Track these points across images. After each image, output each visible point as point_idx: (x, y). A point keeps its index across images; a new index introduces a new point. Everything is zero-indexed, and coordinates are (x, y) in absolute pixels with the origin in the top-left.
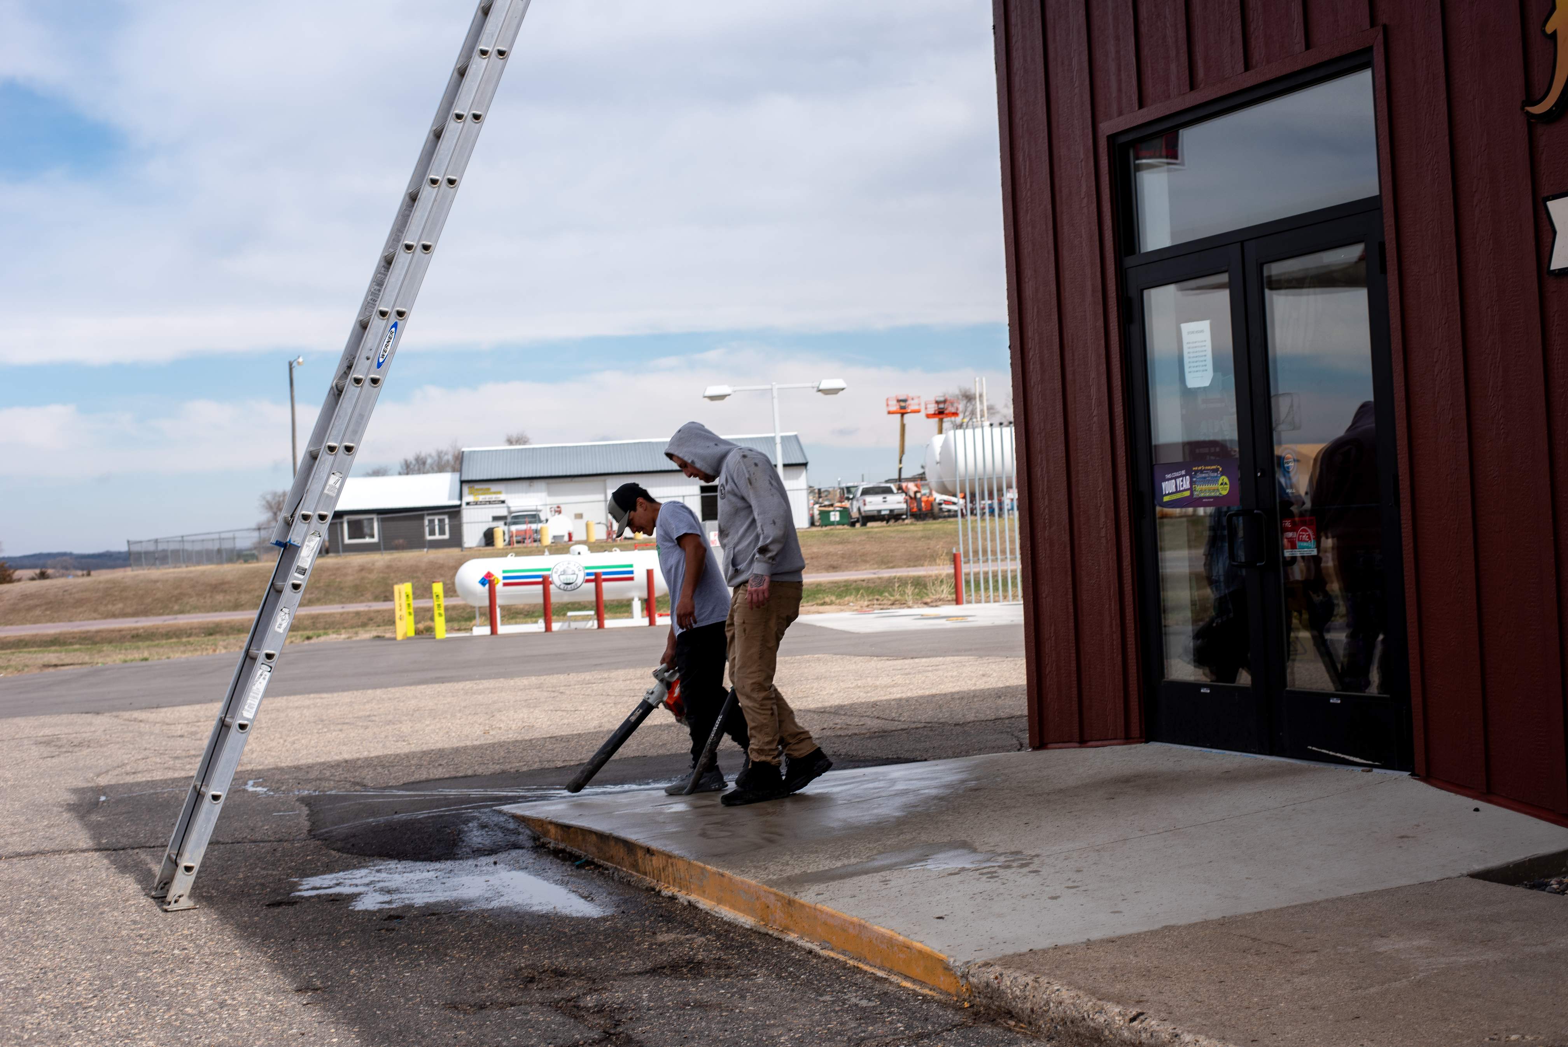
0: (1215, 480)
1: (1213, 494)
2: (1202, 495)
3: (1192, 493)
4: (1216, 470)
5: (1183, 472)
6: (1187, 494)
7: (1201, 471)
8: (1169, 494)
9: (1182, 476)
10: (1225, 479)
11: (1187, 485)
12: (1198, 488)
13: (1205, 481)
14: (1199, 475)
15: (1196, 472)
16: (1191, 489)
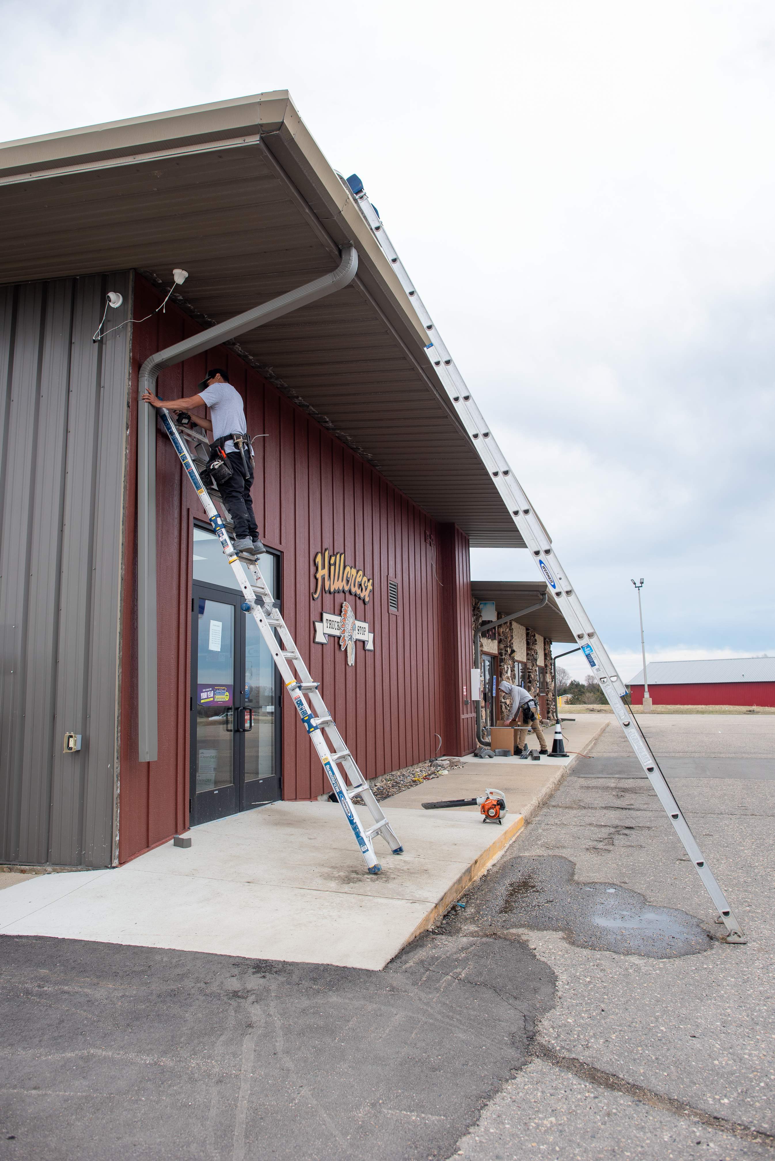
0: (223, 694)
1: (222, 700)
2: (218, 700)
3: (214, 699)
4: (224, 689)
5: (211, 689)
6: (212, 699)
7: (218, 689)
8: (204, 699)
9: (210, 691)
10: (227, 693)
11: (212, 695)
12: (217, 697)
13: (220, 694)
14: (218, 691)
15: (216, 689)
16: (213, 697)
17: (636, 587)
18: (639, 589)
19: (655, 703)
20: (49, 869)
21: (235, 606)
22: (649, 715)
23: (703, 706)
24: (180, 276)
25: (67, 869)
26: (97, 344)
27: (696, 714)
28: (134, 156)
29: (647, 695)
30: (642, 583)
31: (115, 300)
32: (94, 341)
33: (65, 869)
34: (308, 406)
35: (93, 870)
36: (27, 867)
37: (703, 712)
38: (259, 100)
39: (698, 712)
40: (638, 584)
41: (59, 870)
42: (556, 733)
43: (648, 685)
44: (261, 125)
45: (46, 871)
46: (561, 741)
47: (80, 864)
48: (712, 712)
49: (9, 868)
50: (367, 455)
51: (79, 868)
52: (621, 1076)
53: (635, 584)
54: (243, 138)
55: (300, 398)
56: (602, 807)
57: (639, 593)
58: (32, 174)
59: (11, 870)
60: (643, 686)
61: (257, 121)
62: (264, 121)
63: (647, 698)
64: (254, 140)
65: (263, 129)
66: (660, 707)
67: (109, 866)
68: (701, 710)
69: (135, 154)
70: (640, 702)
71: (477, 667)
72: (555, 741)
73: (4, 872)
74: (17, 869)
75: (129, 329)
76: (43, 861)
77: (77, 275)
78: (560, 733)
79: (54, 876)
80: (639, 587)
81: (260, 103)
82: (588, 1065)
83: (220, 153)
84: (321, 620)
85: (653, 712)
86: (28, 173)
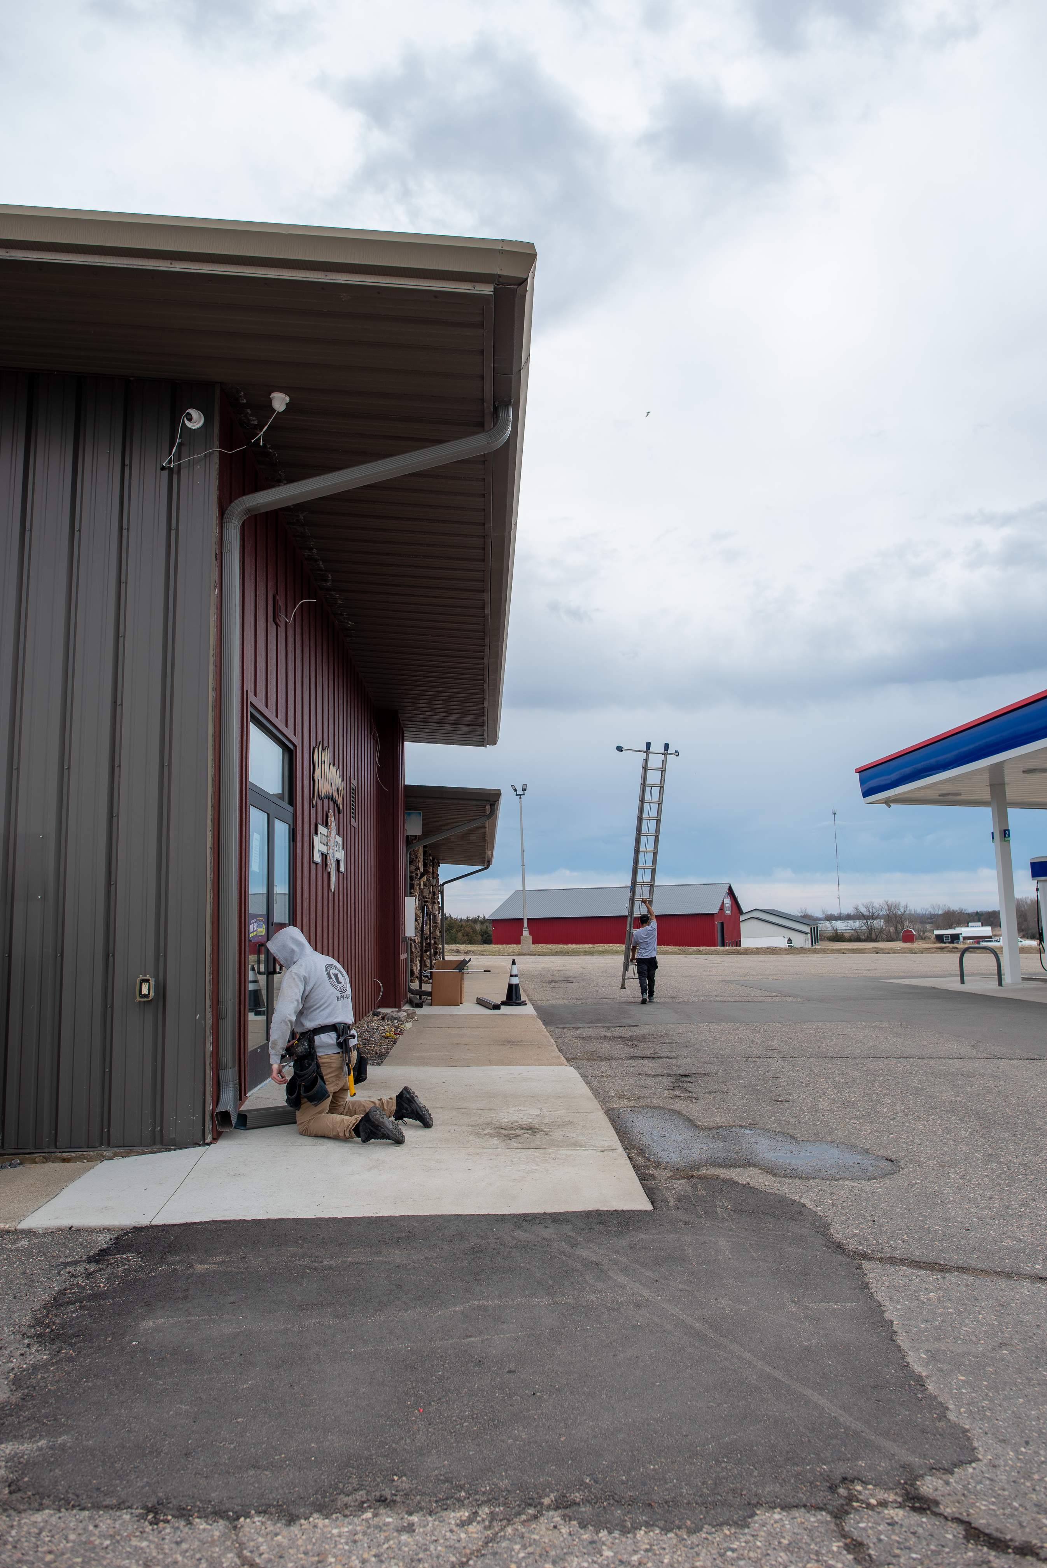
1: (261, 934)
2: (258, 934)
4: (261, 920)
5: (255, 921)
6: (255, 933)
8: (250, 932)
9: (254, 923)
10: (264, 926)
11: (255, 927)
12: (258, 929)
13: (259, 925)
15: (258, 920)
17: (517, 795)
18: (520, 798)
19: (534, 942)
20: (108, 1153)
21: (268, 815)
22: (528, 957)
23: (591, 946)
24: (280, 401)
25: (137, 1152)
26: (166, 473)
27: (585, 954)
28: (326, 273)
29: (526, 932)
30: (524, 790)
31: (196, 420)
32: (163, 468)
33: (134, 1152)
34: (316, 561)
35: (177, 1149)
36: (72, 1154)
37: (592, 953)
38: (500, 248)
39: (586, 953)
40: (520, 792)
41: (125, 1154)
42: (512, 976)
43: (528, 919)
44: (500, 276)
45: (104, 1157)
46: (517, 985)
47: (154, 1144)
48: (603, 952)
49: (44, 1157)
50: (347, 623)
51: (155, 1148)
52: (942, 1263)
53: (516, 790)
54: (473, 284)
55: (314, 551)
56: (627, 1058)
57: (520, 802)
58: (173, 262)
59: (46, 1160)
60: (522, 920)
61: (496, 270)
62: (505, 273)
63: (526, 936)
64: (486, 290)
65: (501, 280)
66: (540, 947)
67: (201, 1143)
68: (590, 950)
69: (327, 271)
70: (518, 942)
71: (411, 894)
72: (511, 986)
73: (36, 1163)
74: (57, 1158)
75: (216, 459)
76: (97, 1145)
77: (132, 377)
78: (516, 976)
79: (118, 1162)
80: (520, 795)
81: (502, 252)
82: (907, 1260)
83: (436, 294)
84: (316, 833)
85: (533, 954)
86: (168, 259)
